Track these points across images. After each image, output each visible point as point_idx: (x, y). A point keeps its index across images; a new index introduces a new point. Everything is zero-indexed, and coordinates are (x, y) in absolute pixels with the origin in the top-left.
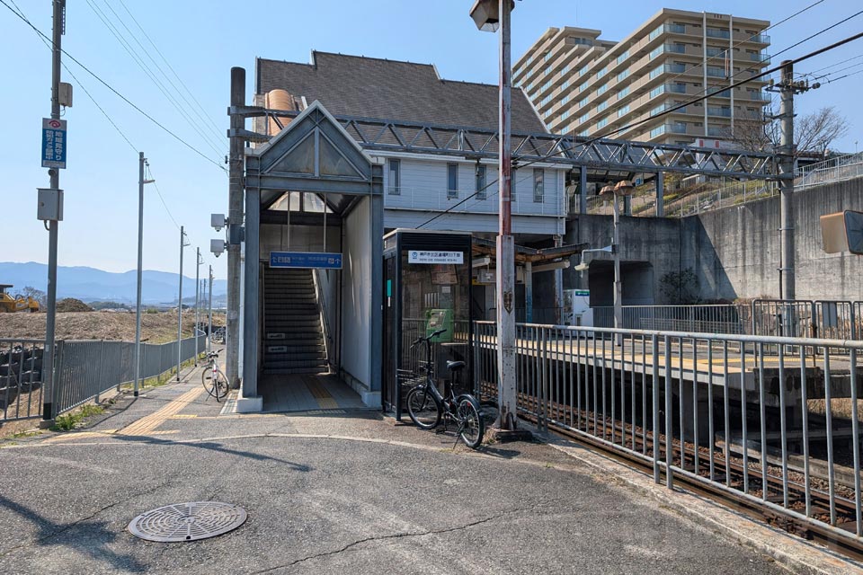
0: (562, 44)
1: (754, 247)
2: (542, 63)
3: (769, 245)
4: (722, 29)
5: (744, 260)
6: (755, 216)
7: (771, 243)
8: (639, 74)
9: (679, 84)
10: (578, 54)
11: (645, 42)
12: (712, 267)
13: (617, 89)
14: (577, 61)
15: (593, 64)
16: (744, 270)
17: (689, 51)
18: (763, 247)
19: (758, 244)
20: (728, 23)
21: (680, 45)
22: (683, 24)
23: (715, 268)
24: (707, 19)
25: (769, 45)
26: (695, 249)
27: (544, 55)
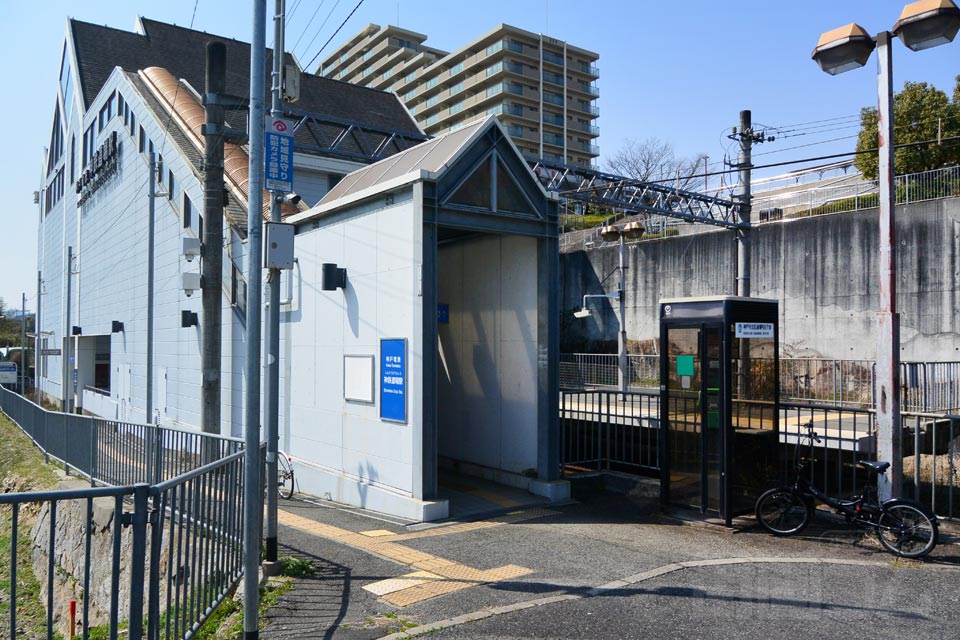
0: (385, 44)
1: (646, 289)
2: (359, 62)
3: (661, 287)
4: (557, 55)
5: (635, 300)
6: (647, 257)
7: (664, 285)
8: (475, 90)
9: (516, 105)
10: (404, 58)
11: (481, 56)
12: (600, 307)
13: (450, 103)
14: (403, 66)
15: (422, 72)
16: (635, 311)
17: (527, 73)
18: (654, 288)
19: (650, 285)
20: (562, 49)
21: (517, 65)
22: (521, 44)
23: (604, 308)
24: (544, 43)
25: (598, 78)
26: (581, 287)
27: (361, 53)
